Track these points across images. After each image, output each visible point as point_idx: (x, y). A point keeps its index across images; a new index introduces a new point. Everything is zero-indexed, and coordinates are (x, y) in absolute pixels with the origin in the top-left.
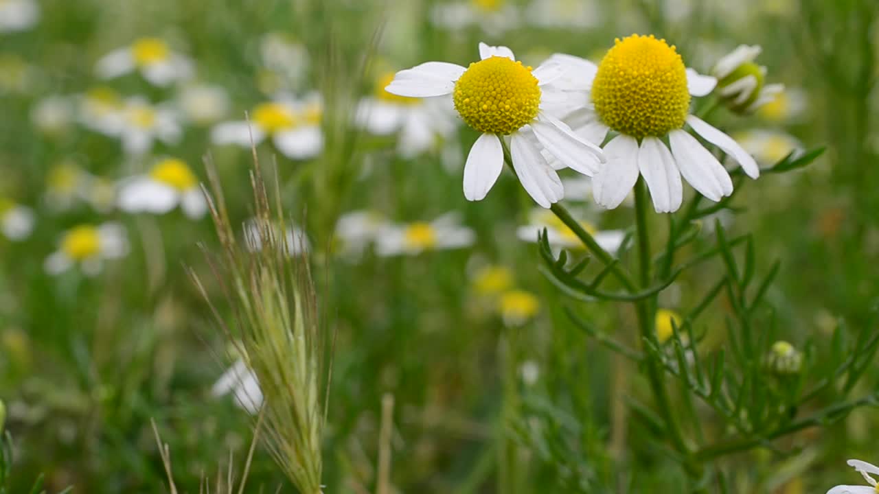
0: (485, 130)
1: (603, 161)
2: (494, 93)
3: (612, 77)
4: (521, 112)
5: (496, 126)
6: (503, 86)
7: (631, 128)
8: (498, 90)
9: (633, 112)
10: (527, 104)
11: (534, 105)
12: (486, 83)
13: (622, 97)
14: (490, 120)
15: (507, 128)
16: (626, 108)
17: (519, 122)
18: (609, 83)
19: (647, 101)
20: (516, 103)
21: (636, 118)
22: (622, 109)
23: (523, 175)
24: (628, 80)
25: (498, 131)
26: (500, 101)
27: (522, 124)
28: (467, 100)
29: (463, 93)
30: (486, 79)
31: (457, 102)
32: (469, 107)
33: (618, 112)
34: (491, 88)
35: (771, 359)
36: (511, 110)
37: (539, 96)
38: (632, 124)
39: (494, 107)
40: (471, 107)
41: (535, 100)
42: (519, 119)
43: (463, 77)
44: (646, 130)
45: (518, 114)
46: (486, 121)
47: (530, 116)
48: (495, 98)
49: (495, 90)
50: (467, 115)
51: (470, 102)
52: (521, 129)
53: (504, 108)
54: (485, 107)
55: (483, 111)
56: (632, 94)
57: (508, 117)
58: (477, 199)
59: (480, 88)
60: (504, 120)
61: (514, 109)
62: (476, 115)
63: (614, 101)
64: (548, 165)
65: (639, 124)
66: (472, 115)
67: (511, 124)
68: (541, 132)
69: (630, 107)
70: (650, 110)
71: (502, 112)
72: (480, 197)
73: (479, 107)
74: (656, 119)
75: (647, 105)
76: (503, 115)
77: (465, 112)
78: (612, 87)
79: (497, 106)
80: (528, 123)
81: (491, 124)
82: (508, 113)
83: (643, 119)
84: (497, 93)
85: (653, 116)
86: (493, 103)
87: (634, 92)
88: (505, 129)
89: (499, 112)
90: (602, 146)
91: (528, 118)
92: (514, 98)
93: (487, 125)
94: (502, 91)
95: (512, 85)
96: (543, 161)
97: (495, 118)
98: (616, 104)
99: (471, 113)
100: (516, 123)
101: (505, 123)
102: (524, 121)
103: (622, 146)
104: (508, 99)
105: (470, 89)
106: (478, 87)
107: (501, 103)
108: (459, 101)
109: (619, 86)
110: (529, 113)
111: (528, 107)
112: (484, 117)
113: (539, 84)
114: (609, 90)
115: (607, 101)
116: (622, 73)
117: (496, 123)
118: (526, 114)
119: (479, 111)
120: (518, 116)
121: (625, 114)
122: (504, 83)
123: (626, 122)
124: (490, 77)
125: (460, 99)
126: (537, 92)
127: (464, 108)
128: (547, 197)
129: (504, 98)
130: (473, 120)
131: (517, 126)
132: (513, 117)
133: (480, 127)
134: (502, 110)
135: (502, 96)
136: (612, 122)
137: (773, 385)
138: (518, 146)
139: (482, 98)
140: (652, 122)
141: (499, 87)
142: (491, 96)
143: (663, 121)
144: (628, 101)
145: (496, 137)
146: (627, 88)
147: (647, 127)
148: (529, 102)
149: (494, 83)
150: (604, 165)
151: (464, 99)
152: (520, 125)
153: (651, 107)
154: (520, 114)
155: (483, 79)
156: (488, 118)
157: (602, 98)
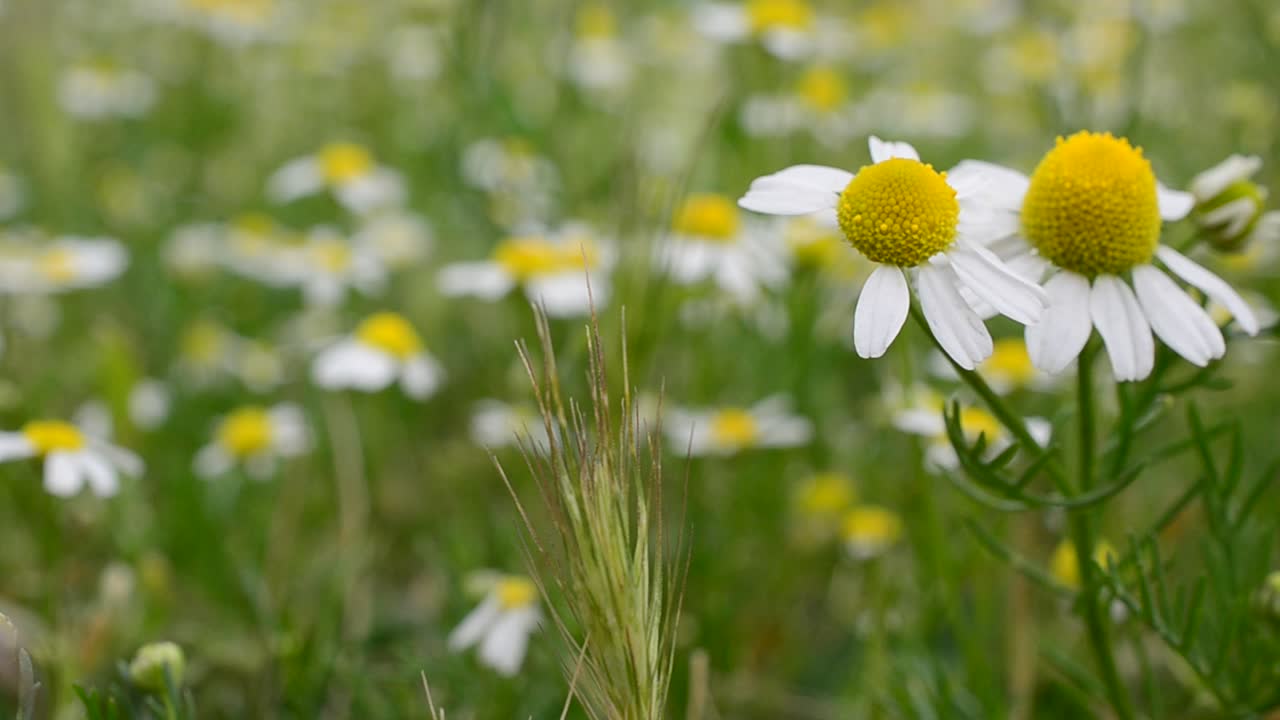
0: (883, 260)
1: (1046, 306)
2: (896, 208)
3: (1053, 190)
4: (934, 235)
5: (899, 254)
6: (909, 199)
7: (1080, 262)
8: (903, 203)
9: (1084, 240)
10: (943, 224)
11: (951, 225)
12: (885, 195)
13: (1068, 218)
14: (890, 245)
15: (912, 256)
16: (1073, 234)
17: (931, 249)
18: (1050, 200)
19: (1103, 224)
20: (927, 222)
21: (1088, 248)
22: (1068, 235)
23: (935, 324)
24: (1077, 195)
25: (900, 261)
26: (905, 219)
27: (934, 252)
28: (858, 217)
29: (853, 209)
30: (884, 190)
31: (842, 221)
32: (861, 228)
33: (1062, 239)
34: (893, 201)
35: (1265, 597)
36: (920, 232)
37: (957, 213)
38: (1082, 256)
39: (897, 227)
40: (864, 228)
41: (952, 219)
42: (931, 244)
43: (850, 186)
44: (1101, 265)
45: (929, 237)
46: (885, 247)
47: (946, 240)
48: (898, 215)
49: (897, 203)
50: (857, 239)
51: (863, 220)
52: (932, 259)
53: (910, 229)
54: (884, 227)
55: (881, 232)
56: (1082, 215)
57: (916, 242)
58: (873, 356)
59: (877, 202)
60: (910, 245)
61: (924, 230)
62: (871, 239)
63: (1055, 224)
64: (969, 309)
65: (1091, 257)
66: (864, 238)
67: (919, 251)
68: (961, 265)
69: (1078, 233)
70: (1107, 237)
71: (907, 235)
72: (878, 353)
73: (875, 227)
74: (1114, 250)
75: (1104, 229)
76: (909, 238)
77: (855, 234)
78: (1053, 205)
79: (901, 226)
80: (943, 251)
81: (892, 251)
82: (915, 237)
83: (1097, 248)
84: (901, 208)
85: (1112, 245)
86: (895, 222)
87: (1086, 212)
88: (910, 259)
89: (904, 235)
90: (1042, 284)
91: (942, 244)
92: (923, 216)
93: (885, 252)
94: (908, 205)
95: (923, 197)
96: (962, 304)
97: (897, 243)
98: (1059, 228)
99: (863, 235)
100: (926, 250)
101: (911, 250)
102: (937, 248)
103: (1068, 286)
104: (916, 216)
105: (861, 203)
106: (874, 199)
107: (907, 223)
108: (846, 219)
109: (1063, 203)
110: (945, 235)
111: (943, 229)
112: (882, 242)
113: (957, 197)
114: (1048, 209)
115: (1046, 224)
116: (1068, 185)
117: (899, 250)
118: (941, 238)
119: (875, 233)
120: (929, 241)
121: (1072, 243)
122: (911, 194)
123: (1074, 253)
124: (890, 186)
125: (848, 216)
126: (955, 208)
127: (854, 228)
128: (970, 354)
129: (911, 215)
130: (866, 246)
131: (927, 254)
132: (923, 241)
133: (876, 256)
134: (908, 231)
135: (908, 212)
136: (1052, 253)
137: (1265, 634)
138: (929, 282)
139: (879, 215)
140: (1110, 253)
141: (904, 199)
142: (892, 212)
143: (1124, 252)
144: (1076, 224)
145: (899, 270)
146: (1076, 206)
147: (1103, 260)
148: (945, 221)
149: (896, 195)
150: (1047, 311)
151: (853, 216)
152: (931, 253)
153: (1108, 232)
154: (932, 238)
155: (881, 188)
156: (888, 242)
157: (1038, 220)
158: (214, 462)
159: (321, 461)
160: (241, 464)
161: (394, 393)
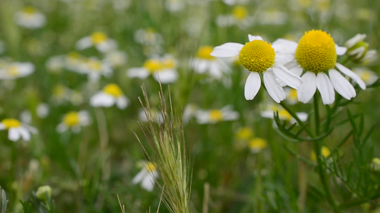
0: (253, 70)
1: (301, 83)
2: (256, 55)
3: (304, 48)
4: (268, 62)
5: (257, 68)
6: (260, 52)
7: (313, 69)
8: (258, 53)
9: (314, 62)
10: (270, 59)
11: (273, 59)
12: (253, 51)
13: (309, 56)
14: (255, 66)
15: (261, 69)
16: (310, 61)
17: (267, 67)
18: (303, 50)
19: (320, 57)
20: (265, 58)
21: (315, 65)
22: (309, 61)
23: (268, 89)
24: (311, 49)
25: (258, 70)
26: (259, 58)
27: (268, 67)
29: (243, 55)
30: (253, 49)
31: (241, 59)
32: (246, 61)
33: (307, 62)
34: (255, 53)
35: (372, 165)
36: (263, 62)
37: (275, 56)
38: (313, 67)
39: (256, 61)
40: (247, 61)
41: (273, 58)
42: (267, 65)
43: (243, 49)
44: (319, 69)
45: (266, 63)
46: (253, 67)
47: (272, 64)
48: (257, 57)
49: (256, 54)
50: (245, 64)
51: (246, 59)
52: (267, 70)
53: (261, 61)
54: (253, 61)
58: (250, 99)
59: (250, 53)
60: (261, 66)
61: (265, 61)
62: (249, 64)
63: (305, 57)
64: (279, 84)
65: (316, 67)
66: (247, 64)
67: (263, 68)
68: (276, 71)
69: (312, 60)
70: (321, 61)
71: (260, 63)
72: (252, 98)
73: (250, 61)
74: (323, 65)
75: (320, 59)
76: (260, 64)
78: (304, 52)
79: (258, 60)
80: (270, 67)
81: (255, 68)
82: (262, 63)
83: (318, 65)
84: (258, 55)
85: (322, 64)
86: (256, 59)
87: (314, 54)
88: (261, 70)
89: (259, 63)
90: (301, 76)
91: (270, 65)
92: (264, 57)
95: (264, 51)
96: (277, 83)
97: (257, 65)
98: (306, 59)
100: (265, 67)
101: (261, 67)
102: (269, 66)
103: (309, 76)
104: (262, 57)
105: (246, 54)
106: (250, 52)
107: (259, 59)
109: (307, 51)
110: (271, 63)
111: (270, 61)
112: (252, 65)
113: (274, 51)
115: (302, 57)
116: (308, 46)
118: (270, 63)
121: (310, 63)
122: (260, 51)
123: (311, 66)
124: (254, 48)
126: (274, 54)
127: (244, 61)
128: (279, 98)
129: (261, 57)
130: (248, 66)
131: (266, 68)
132: (264, 64)
133: (251, 69)
134: (260, 62)
135: (260, 56)
136: (304, 66)
137: (372, 177)
138: (267, 76)
139: (251, 57)
140: (321, 66)
141: (258, 52)
142: (255, 56)
143: (326, 65)
144: (311, 58)
145: (257, 73)
146: (311, 52)
147: (319, 68)
148: (271, 58)
149: (256, 51)
151: (244, 58)
152: (267, 68)
153: (321, 60)
155: (251, 49)
157: (300, 57)
158: (62, 128)
159: (94, 127)
160: (70, 129)
161: (115, 107)
